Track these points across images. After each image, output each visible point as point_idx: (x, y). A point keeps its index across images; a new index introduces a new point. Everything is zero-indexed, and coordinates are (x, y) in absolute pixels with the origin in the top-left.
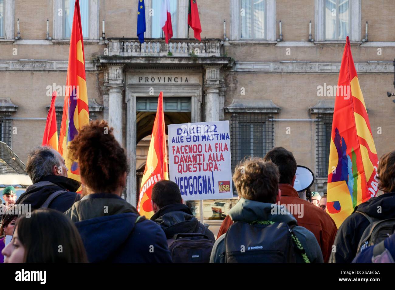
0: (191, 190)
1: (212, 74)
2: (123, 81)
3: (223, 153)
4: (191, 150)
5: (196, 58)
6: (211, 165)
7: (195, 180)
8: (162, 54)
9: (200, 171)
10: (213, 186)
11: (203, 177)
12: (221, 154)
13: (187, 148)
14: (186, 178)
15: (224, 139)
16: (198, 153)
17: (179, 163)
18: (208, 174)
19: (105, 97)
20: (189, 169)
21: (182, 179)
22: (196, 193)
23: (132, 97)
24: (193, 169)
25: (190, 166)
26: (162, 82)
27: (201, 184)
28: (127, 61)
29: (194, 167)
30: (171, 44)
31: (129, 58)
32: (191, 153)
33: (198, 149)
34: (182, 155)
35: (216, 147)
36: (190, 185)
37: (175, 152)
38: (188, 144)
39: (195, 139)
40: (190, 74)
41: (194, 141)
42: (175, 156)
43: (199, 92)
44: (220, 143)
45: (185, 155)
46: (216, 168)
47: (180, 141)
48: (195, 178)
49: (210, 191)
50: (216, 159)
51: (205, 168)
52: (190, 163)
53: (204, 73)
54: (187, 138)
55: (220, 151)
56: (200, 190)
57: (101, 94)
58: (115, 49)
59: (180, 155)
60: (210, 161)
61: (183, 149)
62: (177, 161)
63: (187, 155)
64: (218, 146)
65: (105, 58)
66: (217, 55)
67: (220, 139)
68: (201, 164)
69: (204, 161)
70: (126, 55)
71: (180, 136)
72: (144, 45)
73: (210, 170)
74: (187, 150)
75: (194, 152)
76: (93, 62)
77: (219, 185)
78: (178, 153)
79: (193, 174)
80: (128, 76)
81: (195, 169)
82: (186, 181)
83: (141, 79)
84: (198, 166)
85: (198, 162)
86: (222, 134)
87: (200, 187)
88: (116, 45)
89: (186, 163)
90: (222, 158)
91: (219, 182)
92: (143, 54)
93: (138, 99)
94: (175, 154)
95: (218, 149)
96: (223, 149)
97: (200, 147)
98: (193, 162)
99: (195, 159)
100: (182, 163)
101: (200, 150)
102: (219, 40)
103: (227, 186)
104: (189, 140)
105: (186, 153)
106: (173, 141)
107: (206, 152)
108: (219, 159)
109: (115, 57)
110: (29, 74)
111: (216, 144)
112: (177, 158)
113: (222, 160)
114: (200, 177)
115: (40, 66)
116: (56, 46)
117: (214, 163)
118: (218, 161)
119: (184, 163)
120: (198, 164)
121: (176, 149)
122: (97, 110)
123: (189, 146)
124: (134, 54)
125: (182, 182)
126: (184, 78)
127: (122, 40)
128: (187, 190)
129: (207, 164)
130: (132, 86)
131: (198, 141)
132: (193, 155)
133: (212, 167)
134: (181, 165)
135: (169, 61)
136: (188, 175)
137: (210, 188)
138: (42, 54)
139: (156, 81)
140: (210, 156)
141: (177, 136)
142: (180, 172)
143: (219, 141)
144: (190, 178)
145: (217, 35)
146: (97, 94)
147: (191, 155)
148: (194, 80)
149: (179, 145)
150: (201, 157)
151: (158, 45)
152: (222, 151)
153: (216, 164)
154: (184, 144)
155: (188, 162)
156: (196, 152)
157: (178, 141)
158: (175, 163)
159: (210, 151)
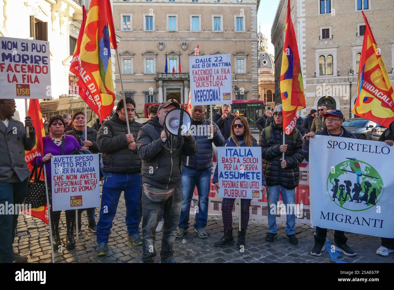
0: (205, 99)
1: (186, 82)
2: (163, 84)
3: (227, 75)
4: (205, 73)
5: (182, 78)
6: (218, 83)
7: (208, 92)
8: (173, 77)
9: (211, 86)
10: (220, 96)
11: (213, 90)
12: (225, 76)
13: (202, 72)
14: (201, 91)
15: (227, 66)
16: (209, 75)
17: (197, 81)
18: (216, 88)
19: (158, 89)
20: (203, 85)
21: (198, 91)
22: (208, 100)
23: (165, 89)
24: (206, 85)
25: (204, 83)
26: (173, 84)
27: (211, 94)
28: (164, 79)
29: (207, 84)
30: (175, 75)
31: (164, 78)
32: (205, 74)
33: (210, 72)
34: (199, 76)
35: (222, 71)
36: (204, 95)
37: (194, 74)
38: (203, 69)
39: (208, 66)
40: (180, 82)
41: (207, 67)
42: (194, 77)
43: (183, 87)
44: (224, 69)
45: (201, 76)
46: (222, 84)
47: (197, 67)
48: (207, 90)
49: (217, 99)
50: (221, 79)
51: (215, 84)
52: (204, 81)
53: (184, 82)
54: (202, 65)
55: (224, 73)
56: (211, 98)
57: (157, 88)
58: (160, 76)
59: (197, 76)
60: (218, 80)
61: (200, 72)
62: (195, 80)
63: (202, 76)
64: (223, 70)
65: (158, 78)
66: (187, 77)
67: (225, 66)
68: (212, 82)
69: (213, 80)
70: (163, 77)
71: (197, 64)
72: (168, 75)
73: (218, 85)
74: (202, 73)
75: (207, 74)
76: (155, 80)
77: (224, 95)
78: (196, 75)
79: (206, 89)
80: (164, 83)
81: (208, 85)
82: (201, 93)
83: (167, 84)
84: (209, 83)
85: (209, 80)
86: (226, 63)
87: (211, 97)
88: (161, 75)
89: (201, 81)
90: (226, 78)
91: (223, 93)
92: (168, 77)
93: (167, 89)
94: (194, 76)
95: (223, 72)
96: (227, 72)
97: (211, 71)
98: (206, 80)
99: (207, 78)
100: (199, 81)
101: (211, 73)
102: (188, 73)
103: (229, 96)
104: (203, 66)
105: (202, 75)
106: (193, 67)
107: (215, 74)
108: (223, 78)
109: (160, 78)
110: (138, 83)
111: (222, 69)
112: (195, 78)
113: (225, 79)
114: (211, 90)
115: (141, 81)
116: (145, 76)
117: (220, 81)
118: (223, 80)
119: (200, 81)
120: (210, 82)
121: (195, 72)
122: (156, 92)
123: (204, 70)
124: (166, 77)
125: (199, 94)
126: (179, 83)
127: (162, 73)
128: (202, 99)
129: (216, 82)
130: (165, 86)
131: (210, 67)
132: (206, 76)
133: (219, 84)
134: (198, 82)
135: (174, 79)
136: (203, 89)
137: (217, 97)
138: (141, 78)
139: (171, 84)
140: (218, 76)
141: (196, 64)
142: (198, 87)
143: (224, 67)
144: (204, 90)
145: (187, 72)
146: (156, 88)
147: (205, 76)
148: (181, 84)
149: (197, 69)
150: (212, 77)
151: (172, 75)
152: (226, 73)
153: (221, 82)
154: (200, 69)
155: (203, 81)
156: (208, 74)
157: (196, 67)
158: (194, 81)
159: (218, 74)
